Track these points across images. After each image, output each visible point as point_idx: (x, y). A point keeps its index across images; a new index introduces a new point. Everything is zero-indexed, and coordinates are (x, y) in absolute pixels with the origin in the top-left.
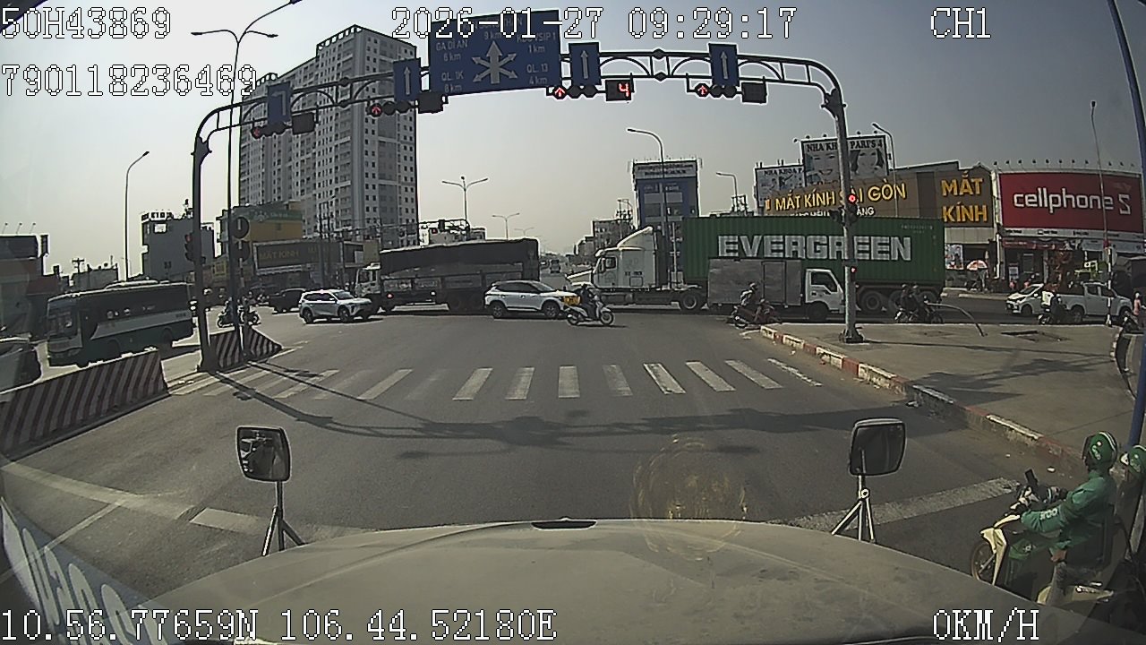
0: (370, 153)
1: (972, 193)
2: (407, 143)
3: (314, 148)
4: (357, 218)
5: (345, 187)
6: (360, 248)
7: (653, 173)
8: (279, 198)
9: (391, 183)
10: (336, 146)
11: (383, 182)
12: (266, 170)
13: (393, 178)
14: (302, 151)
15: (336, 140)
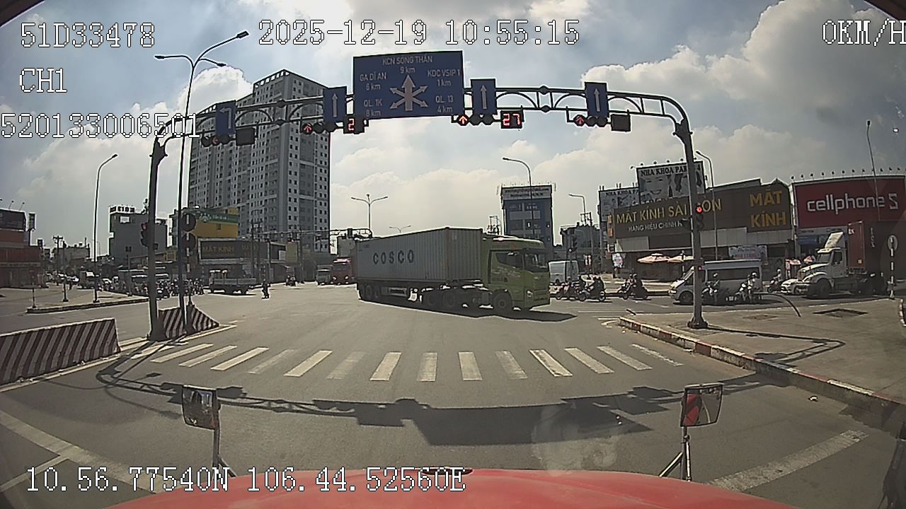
0: (293, 173)
1: (773, 203)
2: (323, 167)
3: (249, 166)
4: (281, 224)
5: (273, 199)
6: (283, 248)
7: (517, 195)
8: (220, 204)
9: (308, 197)
10: (267, 166)
11: (302, 197)
12: (211, 181)
13: (311, 194)
14: (239, 168)
15: (267, 161)
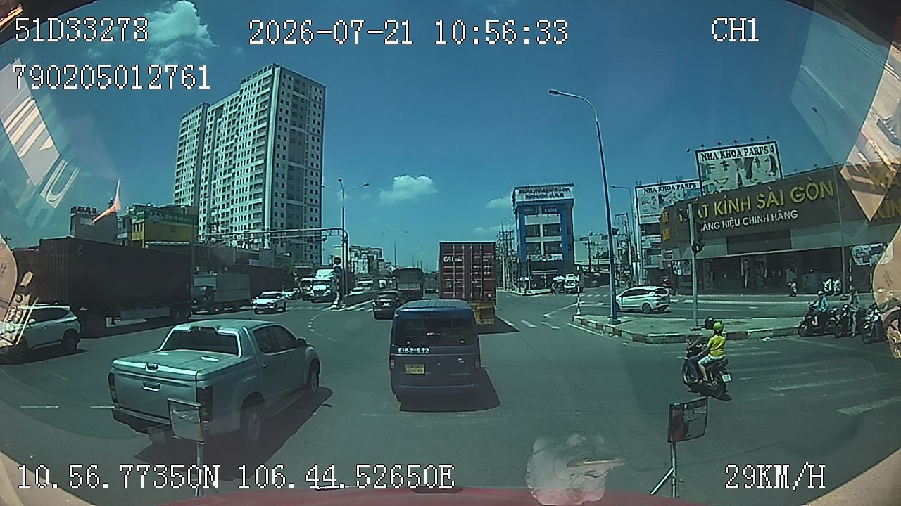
0: (280, 176)
2: (315, 170)
3: (234, 168)
5: (258, 204)
7: (534, 197)
9: (298, 203)
10: (252, 168)
11: (290, 202)
12: (196, 185)
13: (300, 199)
14: (225, 171)
15: (252, 162)
